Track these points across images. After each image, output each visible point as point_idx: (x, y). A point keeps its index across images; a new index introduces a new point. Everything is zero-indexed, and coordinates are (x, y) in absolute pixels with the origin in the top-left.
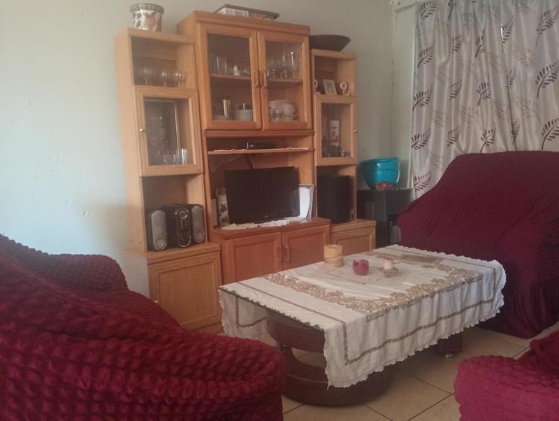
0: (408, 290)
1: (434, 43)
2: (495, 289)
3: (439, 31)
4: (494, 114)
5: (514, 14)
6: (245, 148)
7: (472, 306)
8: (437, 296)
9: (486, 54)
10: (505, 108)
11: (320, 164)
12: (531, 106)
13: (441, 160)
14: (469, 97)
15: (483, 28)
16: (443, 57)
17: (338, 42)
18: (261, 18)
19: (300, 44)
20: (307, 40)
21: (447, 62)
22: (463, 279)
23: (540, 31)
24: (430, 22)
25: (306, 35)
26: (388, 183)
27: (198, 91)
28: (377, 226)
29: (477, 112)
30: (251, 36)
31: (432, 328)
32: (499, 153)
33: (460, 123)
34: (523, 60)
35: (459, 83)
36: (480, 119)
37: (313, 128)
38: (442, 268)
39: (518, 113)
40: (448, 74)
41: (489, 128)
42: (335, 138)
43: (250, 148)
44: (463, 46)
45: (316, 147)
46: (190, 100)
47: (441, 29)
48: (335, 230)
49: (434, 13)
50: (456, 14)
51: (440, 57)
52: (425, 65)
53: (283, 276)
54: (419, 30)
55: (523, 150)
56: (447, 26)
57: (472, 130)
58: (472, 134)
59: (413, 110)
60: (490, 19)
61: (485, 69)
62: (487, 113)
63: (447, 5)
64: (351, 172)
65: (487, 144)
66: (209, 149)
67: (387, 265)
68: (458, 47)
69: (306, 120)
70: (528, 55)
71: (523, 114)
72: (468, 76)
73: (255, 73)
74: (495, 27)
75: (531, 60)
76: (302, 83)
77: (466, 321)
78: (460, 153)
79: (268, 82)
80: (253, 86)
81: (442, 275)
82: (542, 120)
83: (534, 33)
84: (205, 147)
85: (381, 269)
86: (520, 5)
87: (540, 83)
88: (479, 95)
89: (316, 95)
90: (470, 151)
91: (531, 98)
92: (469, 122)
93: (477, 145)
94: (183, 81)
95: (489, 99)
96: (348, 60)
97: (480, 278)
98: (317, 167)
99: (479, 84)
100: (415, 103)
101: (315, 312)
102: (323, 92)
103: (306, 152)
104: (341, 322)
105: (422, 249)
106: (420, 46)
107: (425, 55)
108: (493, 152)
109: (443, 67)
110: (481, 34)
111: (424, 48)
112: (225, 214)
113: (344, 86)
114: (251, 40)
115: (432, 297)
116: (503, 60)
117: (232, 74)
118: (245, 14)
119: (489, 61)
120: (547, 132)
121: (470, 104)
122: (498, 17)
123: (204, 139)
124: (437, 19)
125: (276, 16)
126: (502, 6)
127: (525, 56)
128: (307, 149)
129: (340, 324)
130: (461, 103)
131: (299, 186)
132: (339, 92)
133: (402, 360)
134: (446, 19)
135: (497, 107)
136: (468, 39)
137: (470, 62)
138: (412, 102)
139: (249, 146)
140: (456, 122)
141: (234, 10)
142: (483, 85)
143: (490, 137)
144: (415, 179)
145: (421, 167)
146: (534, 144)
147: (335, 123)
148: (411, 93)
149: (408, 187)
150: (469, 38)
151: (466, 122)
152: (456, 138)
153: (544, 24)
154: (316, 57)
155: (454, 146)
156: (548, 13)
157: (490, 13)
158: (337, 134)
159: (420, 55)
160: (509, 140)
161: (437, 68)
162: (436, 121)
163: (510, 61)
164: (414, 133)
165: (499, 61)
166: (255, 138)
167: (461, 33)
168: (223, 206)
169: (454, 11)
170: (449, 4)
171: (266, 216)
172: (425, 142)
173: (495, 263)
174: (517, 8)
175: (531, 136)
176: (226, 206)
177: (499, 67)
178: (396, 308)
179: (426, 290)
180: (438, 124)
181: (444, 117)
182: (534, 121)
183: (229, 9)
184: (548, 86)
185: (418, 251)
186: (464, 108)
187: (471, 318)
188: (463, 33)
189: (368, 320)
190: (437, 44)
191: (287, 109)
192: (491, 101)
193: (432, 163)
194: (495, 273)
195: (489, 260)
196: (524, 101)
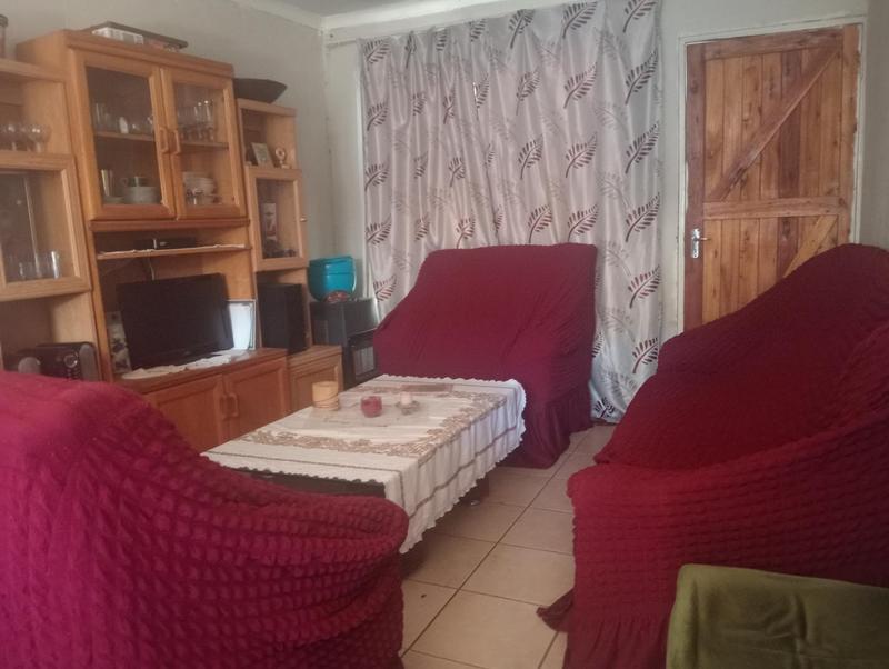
0: (441, 425)
1: (388, 98)
2: (517, 412)
3: (393, 82)
4: (472, 198)
5: (488, 71)
6: (152, 247)
7: (501, 436)
8: (473, 427)
9: (457, 120)
10: (483, 191)
11: (261, 270)
12: (514, 190)
13: (408, 259)
14: (438, 176)
15: (451, 85)
16: (402, 118)
17: (268, 90)
18: (162, 48)
19: (220, 90)
20: (230, 84)
21: (406, 125)
22: (491, 405)
23: (520, 96)
24: (380, 69)
25: (228, 78)
26: (344, 292)
27: (76, 159)
28: (343, 354)
29: (450, 196)
30: (151, 74)
31: (471, 467)
32: (481, 248)
33: (429, 210)
34: (502, 130)
35: (424, 157)
36: (454, 205)
37: (247, 216)
38: (460, 395)
39: (499, 199)
40: (408, 143)
41: (466, 217)
42: (271, 228)
43: (159, 248)
44: (426, 106)
45: (253, 243)
46: (64, 174)
47: (396, 80)
48: (293, 364)
49: (385, 56)
50: (416, 63)
51: (398, 119)
52: (376, 128)
53: (269, 433)
54: (365, 78)
55: (506, 244)
56: (405, 77)
57: (445, 219)
58: (445, 224)
59: (366, 189)
60: (460, 75)
61: (456, 140)
62: (462, 194)
63: (403, 49)
64: (300, 278)
65: (464, 236)
66: (98, 252)
67: (406, 399)
68: (420, 109)
69: (237, 203)
70: (507, 125)
71: (506, 200)
72: (436, 147)
73: (162, 132)
74: (466, 85)
75: (510, 132)
76: (228, 148)
77: (497, 454)
78: (434, 250)
79: (182, 146)
80: (160, 151)
81: (466, 403)
82: (528, 208)
83: (513, 98)
84: (92, 248)
85: (398, 405)
86: (495, 61)
87: (523, 161)
88: (451, 174)
89: (248, 168)
90: (444, 247)
91: (514, 180)
92: (441, 208)
93: (453, 240)
94: (43, 140)
95: (463, 180)
96: (283, 116)
97: (505, 402)
98: (257, 273)
99: (450, 159)
100: (368, 179)
101: (354, 467)
102: (255, 163)
103: (239, 251)
104: (397, 471)
105: (421, 375)
106: (368, 100)
107: (376, 114)
108: (472, 247)
109: (401, 133)
110: (448, 94)
111: (373, 103)
112: (122, 354)
113: (280, 153)
114: (152, 80)
115: (469, 428)
116: (479, 130)
117: (119, 131)
118: (137, 38)
119: (462, 130)
120: (534, 222)
121: (440, 184)
122: (469, 72)
123: (90, 234)
124: (389, 65)
125: (182, 45)
126: (473, 57)
127: (504, 126)
128: (242, 246)
129: (397, 474)
130: (429, 182)
131: (228, 303)
132: (276, 163)
133: (449, 510)
134: (402, 69)
135: (475, 189)
136: (433, 99)
137: (437, 128)
138: (361, 179)
139: (158, 244)
140: (424, 206)
141: (122, 32)
142: (456, 161)
143: (468, 229)
144: (376, 285)
145: (382, 268)
146: (520, 238)
147: (271, 208)
148: (360, 167)
149: (365, 295)
150: (433, 97)
151: (437, 208)
152: (426, 229)
153: (525, 89)
154: (245, 112)
155: (424, 240)
156: (528, 75)
157: (459, 67)
158: (274, 223)
159: (370, 113)
160: (491, 232)
161: (394, 134)
162: (397, 206)
163: (487, 132)
164: (370, 222)
165: (473, 130)
166: (166, 231)
167: (423, 89)
168: (117, 341)
169: (412, 57)
170: (406, 48)
171: (187, 353)
172: (386, 234)
173: (513, 383)
174: (492, 65)
175: (516, 225)
176: (123, 341)
177: (474, 139)
178: (441, 446)
179: (462, 422)
180: (400, 209)
181: (407, 201)
182: (518, 207)
183: (115, 31)
184: (533, 166)
185: (416, 379)
186: (434, 190)
187: (501, 451)
188: (427, 89)
189: (420, 464)
190: (391, 99)
191: (204, 185)
192: (467, 182)
193: (397, 262)
194: (516, 394)
195: (505, 379)
196: (505, 183)
